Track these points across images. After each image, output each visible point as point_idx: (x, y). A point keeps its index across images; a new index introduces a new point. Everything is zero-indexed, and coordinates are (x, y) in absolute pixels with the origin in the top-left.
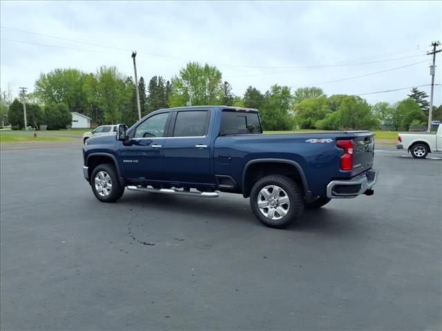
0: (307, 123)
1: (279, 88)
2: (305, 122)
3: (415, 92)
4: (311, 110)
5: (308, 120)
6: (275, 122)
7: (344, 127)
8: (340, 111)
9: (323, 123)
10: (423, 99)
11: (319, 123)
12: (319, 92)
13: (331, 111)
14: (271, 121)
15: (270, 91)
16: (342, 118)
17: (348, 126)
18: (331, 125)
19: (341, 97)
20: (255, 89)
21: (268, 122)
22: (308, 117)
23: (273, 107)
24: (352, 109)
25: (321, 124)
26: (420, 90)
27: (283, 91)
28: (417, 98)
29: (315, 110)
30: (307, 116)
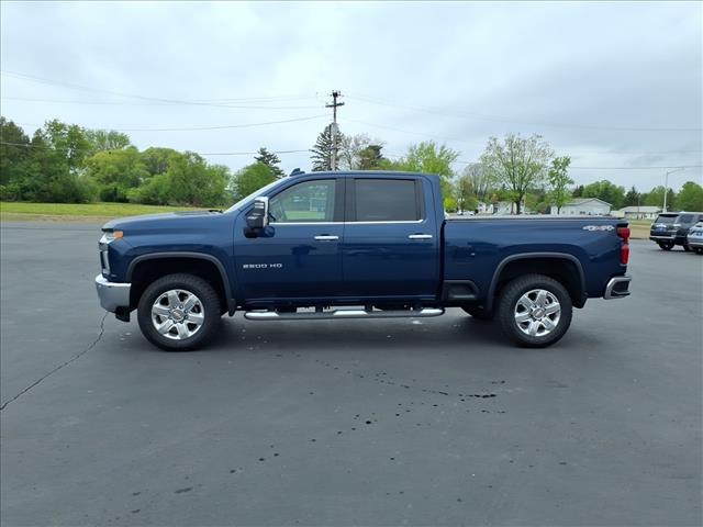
0: (111, 192)
1: (62, 126)
2: (105, 191)
3: (264, 153)
4: (116, 171)
5: (112, 185)
6: (60, 188)
7: (178, 201)
8: (168, 174)
9: (141, 193)
10: (275, 165)
11: (132, 193)
12: (123, 140)
13: (148, 173)
14: (51, 184)
15: (44, 130)
16: (172, 186)
17: (184, 200)
18: (154, 196)
19: (166, 153)
20: (12, 124)
21: (45, 187)
22: (111, 182)
23: (52, 160)
24: (187, 173)
25: (138, 194)
26: (269, 151)
27: (70, 133)
28: (267, 163)
29: (122, 170)
30: (108, 180)
